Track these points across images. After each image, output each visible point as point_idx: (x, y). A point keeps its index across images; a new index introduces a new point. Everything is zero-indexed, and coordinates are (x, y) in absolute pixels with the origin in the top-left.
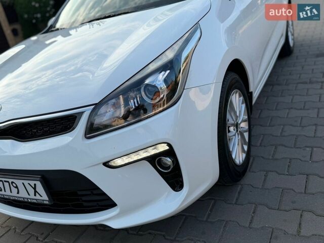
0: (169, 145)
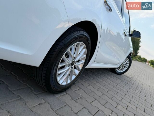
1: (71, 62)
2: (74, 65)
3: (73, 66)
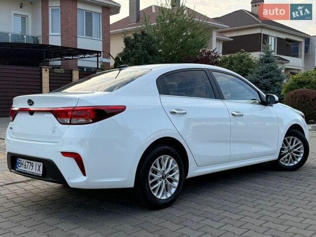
1: (161, 176)
2: (167, 177)
3: (166, 179)
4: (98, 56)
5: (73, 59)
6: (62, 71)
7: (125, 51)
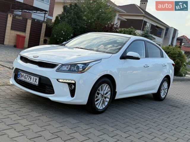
0: (75, 82)
4: (45, 14)
5: (29, 12)
6: (21, 18)
7: (63, 13)
